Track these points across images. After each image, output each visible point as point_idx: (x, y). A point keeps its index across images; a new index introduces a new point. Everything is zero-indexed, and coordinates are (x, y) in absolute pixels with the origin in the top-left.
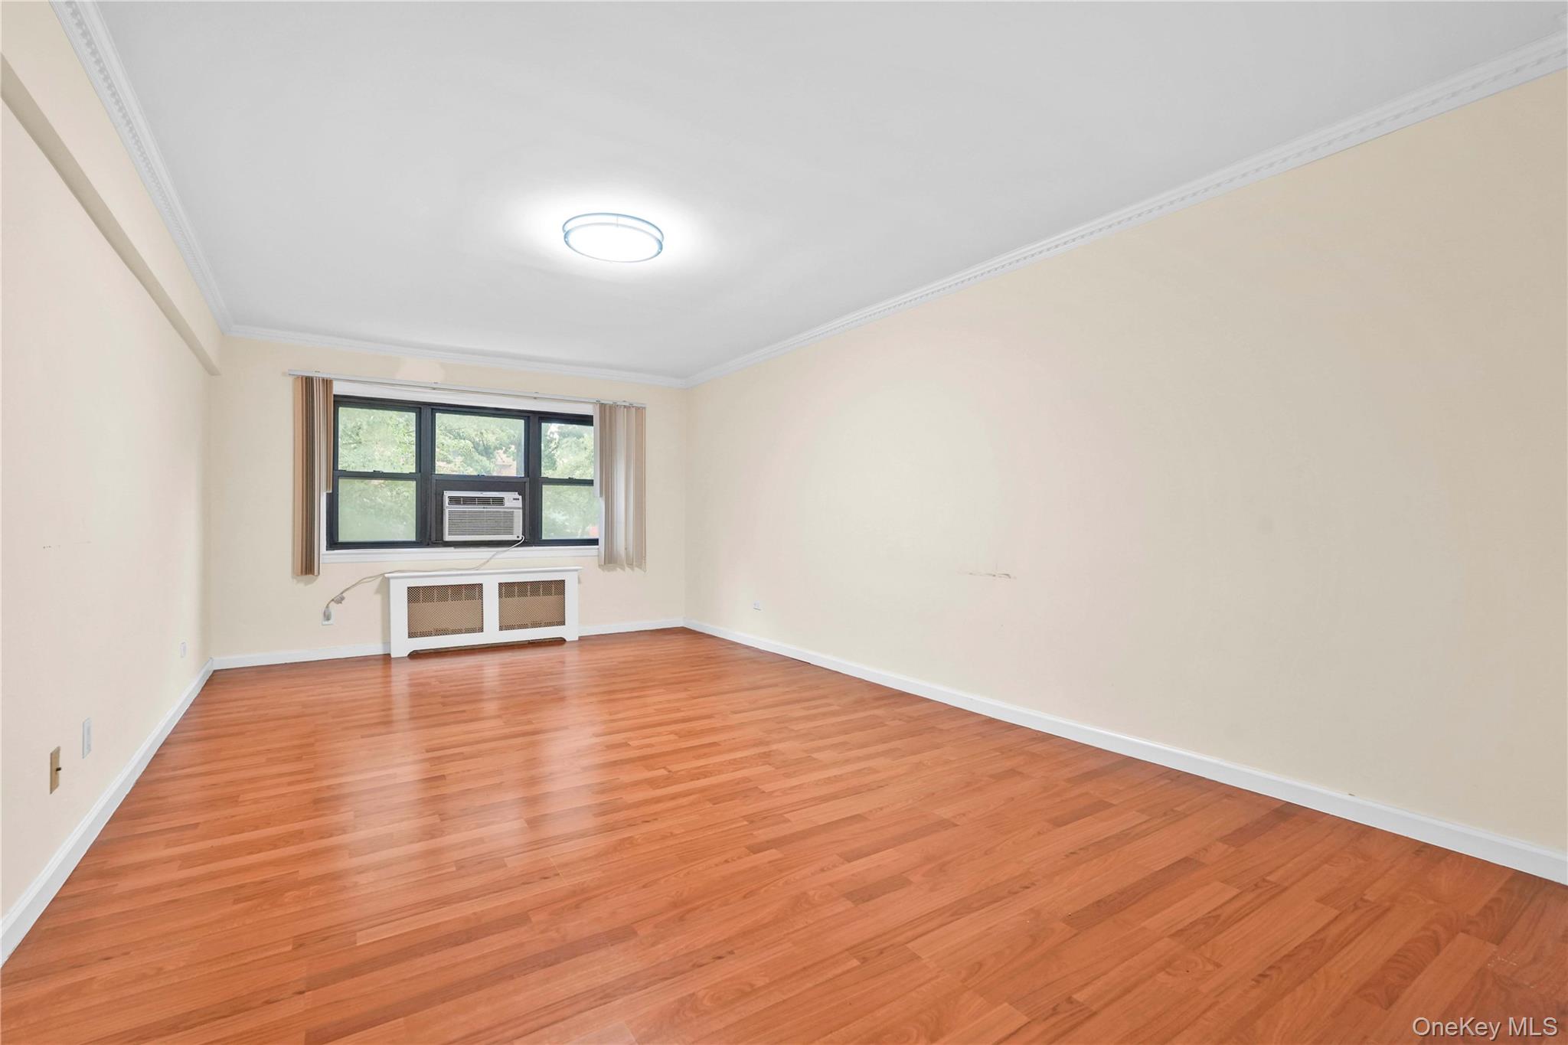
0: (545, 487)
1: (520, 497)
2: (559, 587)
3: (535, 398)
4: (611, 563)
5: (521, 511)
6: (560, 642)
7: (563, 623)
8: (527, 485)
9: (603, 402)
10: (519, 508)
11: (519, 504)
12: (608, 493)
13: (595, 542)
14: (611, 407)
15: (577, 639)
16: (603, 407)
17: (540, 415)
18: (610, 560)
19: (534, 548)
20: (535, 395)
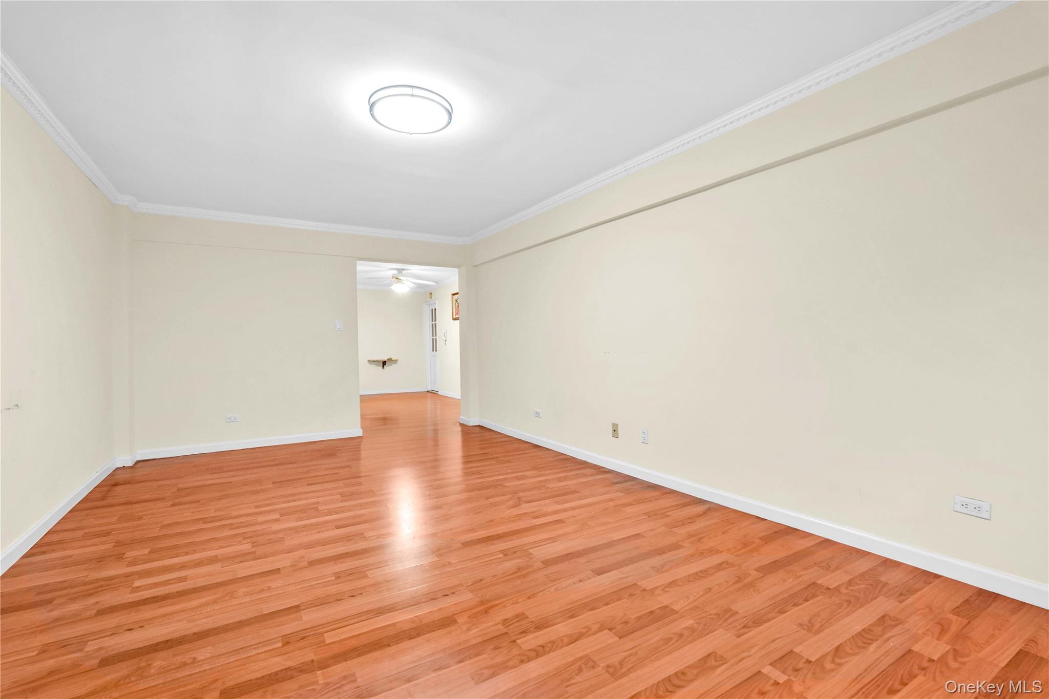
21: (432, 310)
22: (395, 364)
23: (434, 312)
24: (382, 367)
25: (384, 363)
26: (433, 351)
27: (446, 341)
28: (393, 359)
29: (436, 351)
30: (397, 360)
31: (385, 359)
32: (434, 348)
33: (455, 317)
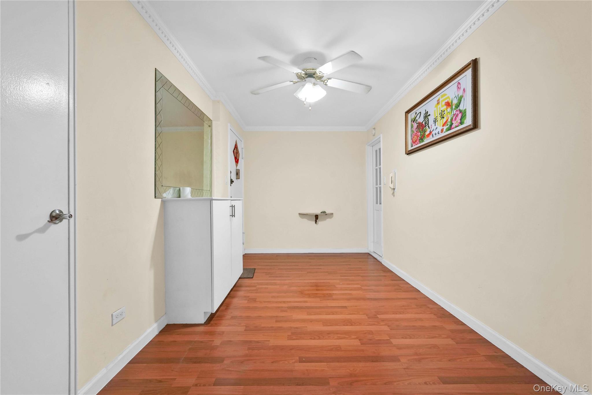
21: (376, 151)
22: (331, 218)
23: (378, 153)
24: (314, 222)
25: (317, 217)
26: (377, 203)
27: (394, 189)
28: (327, 212)
29: (381, 204)
30: (332, 214)
31: (318, 212)
32: (378, 201)
33: (410, 148)
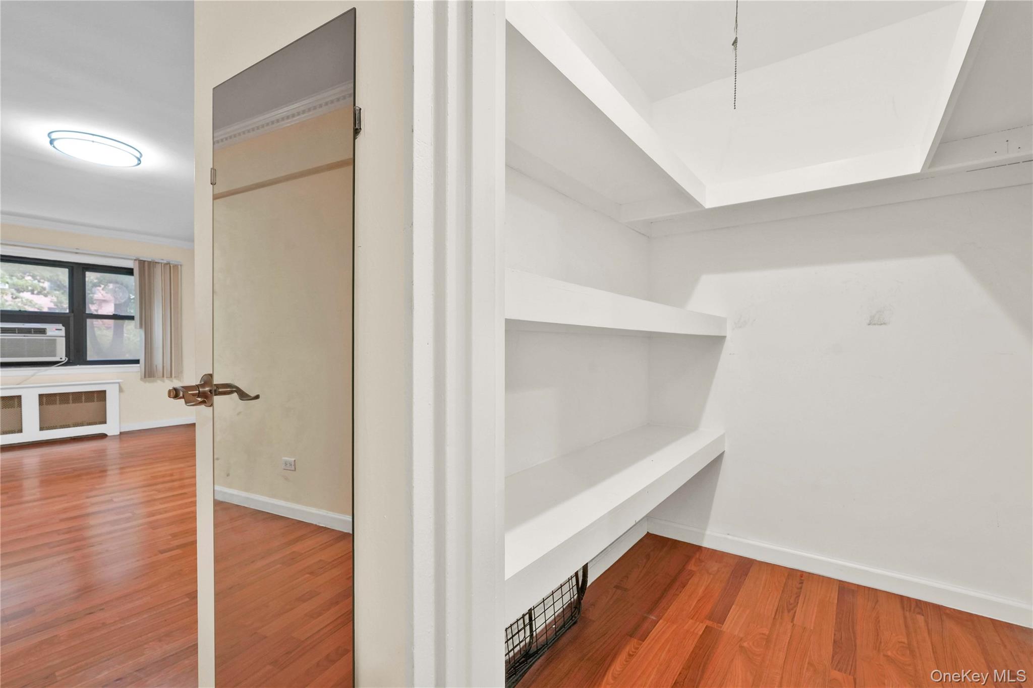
0: (89, 321)
1: (63, 328)
2: (101, 396)
3: (77, 253)
4: (150, 377)
5: (64, 339)
6: (103, 436)
7: (105, 422)
8: (72, 319)
9: (141, 259)
10: (62, 337)
11: (63, 333)
12: (146, 324)
13: (137, 362)
14: (149, 262)
15: (119, 433)
16: (142, 263)
17: (84, 266)
18: (149, 374)
19: (78, 367)
20: (77, 251)
